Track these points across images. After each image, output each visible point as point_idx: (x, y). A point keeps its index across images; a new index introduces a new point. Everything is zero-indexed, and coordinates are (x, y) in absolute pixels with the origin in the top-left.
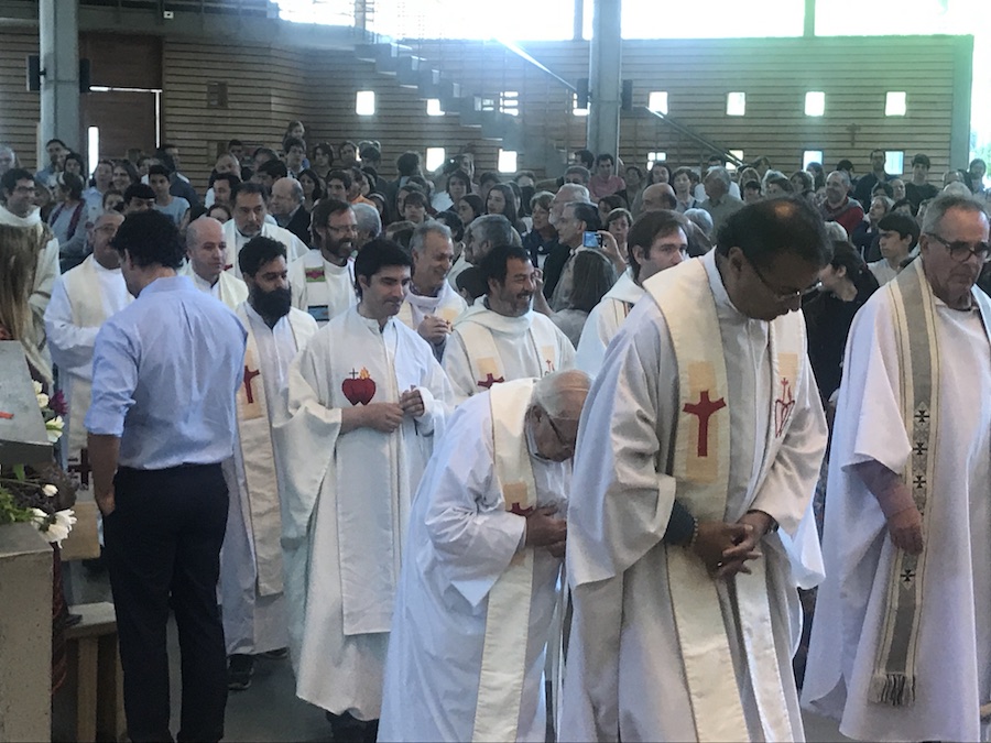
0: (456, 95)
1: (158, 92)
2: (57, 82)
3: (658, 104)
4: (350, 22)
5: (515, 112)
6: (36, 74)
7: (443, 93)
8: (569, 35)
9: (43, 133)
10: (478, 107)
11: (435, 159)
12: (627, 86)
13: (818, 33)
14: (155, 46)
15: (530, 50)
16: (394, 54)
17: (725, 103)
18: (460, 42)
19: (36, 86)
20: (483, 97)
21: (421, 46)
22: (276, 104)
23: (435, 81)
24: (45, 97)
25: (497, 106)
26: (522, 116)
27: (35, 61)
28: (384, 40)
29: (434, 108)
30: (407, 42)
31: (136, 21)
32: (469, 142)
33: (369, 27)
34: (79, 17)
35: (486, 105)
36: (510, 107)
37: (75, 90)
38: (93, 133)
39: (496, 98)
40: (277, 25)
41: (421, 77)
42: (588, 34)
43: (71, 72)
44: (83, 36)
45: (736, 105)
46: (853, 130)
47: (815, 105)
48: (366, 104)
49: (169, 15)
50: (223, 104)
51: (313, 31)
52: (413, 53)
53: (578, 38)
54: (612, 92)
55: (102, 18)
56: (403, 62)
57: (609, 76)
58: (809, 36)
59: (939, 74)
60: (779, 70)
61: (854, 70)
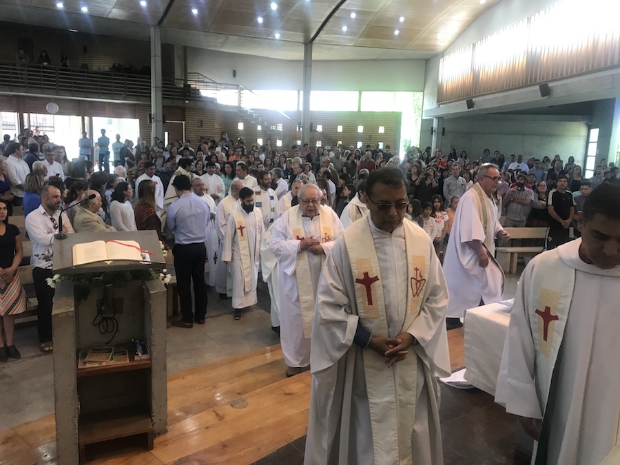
0: (265, 125)
1: (184, 122)
2: (156, 121)
3: (319, 128)
4: (237, 104)
5: (281, 130)
6: (150, 118)
7: (262, 124)
8: (296, 109)
9: (153, 135)
10: (271, 128)
11: (260, 142)
12: (311, 124)
13: (362, 110)
14: (183, 109)
15: (285, 113)
16: (248, 113)
17: (337, 129)
18: (267, 110)
19: (151, 122)
20: (273, 125)
21: (256, 111)
22: (217, 126)
23: (260, 121)
24: (153, 125)
25: (276, 128)
26: (283, 131)
27: (150, 114)
28: (246, 109)
29: (259, 128)
30: (252, 109)
31: (178, 103)
32: (270, 137)
33: (242, 106)
34: (162, 102)
35: (273, 128)
36: (280, 128)
37: (162, 123)
38: (166, 133)
39: (276, 126)
40: (217, 105)
41: (256, 119)
42: (301, 109)
43: (160, 118)
44: (163, 107)
45: (340, 129)
46: (370, 136)
47: (360, 129)
48: (241, 126)
49: (187, 102)
50: (202, 126)
51: (227, 106)
52: (254, 113)
53: (298, 110)
54: (307, 126)
55: (169, 103)
56: (251, 115)
57: (307, 121)
58: (359, 111)
59: (393, 122)
60: (351, 120)
61: (373, 120)
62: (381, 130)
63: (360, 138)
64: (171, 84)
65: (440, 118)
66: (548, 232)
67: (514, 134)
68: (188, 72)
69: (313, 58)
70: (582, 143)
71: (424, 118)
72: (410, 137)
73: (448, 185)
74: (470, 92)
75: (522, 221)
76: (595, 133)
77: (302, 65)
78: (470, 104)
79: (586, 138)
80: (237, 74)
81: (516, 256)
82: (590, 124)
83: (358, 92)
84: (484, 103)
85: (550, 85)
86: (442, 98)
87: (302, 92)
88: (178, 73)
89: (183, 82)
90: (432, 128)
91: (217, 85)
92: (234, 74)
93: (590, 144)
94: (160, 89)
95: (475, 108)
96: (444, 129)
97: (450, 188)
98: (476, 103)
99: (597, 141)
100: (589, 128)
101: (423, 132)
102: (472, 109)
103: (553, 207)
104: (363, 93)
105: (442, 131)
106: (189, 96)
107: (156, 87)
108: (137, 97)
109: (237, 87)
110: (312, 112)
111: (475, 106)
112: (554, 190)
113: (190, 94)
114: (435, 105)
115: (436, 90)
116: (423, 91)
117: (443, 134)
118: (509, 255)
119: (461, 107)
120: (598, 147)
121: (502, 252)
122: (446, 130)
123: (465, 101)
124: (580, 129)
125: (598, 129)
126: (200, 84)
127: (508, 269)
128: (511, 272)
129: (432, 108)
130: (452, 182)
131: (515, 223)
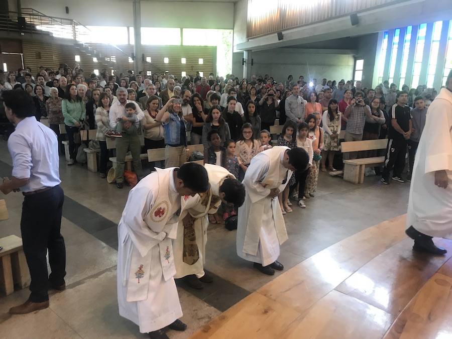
0: (100, 57)
1: (22, 54)
3: (149, 60)
4: (72, 38)
5: (115, 61)
7: (97, 56)
8: (127, 43)
10: (106, 60)
11: (97, 72)
12: (143, 55)
13: (184, 44)
14: (20, 42)
15: (118, 46)
16: (84, 46)
17: (164, 60)
18: (101, 44)
20: (107, 57)
21: (91, 44)
22: (54, 58)
23: (95, 53)
25: (110, 59)
26: (117, 62)
28: (81, 43)
29: (95, 60)
30: (87, 43)
31: (14, 35)
32: (104, 68)
33: (77, 39)
35: (107, 59)
36: (114, 60)
38: (5, 65)
39: (110, 58)
40: (52, 38)
41: (92, 52)
42: (133, 42)
45: (166, 61)
46: (192, 67)
47: (184, 61)
48: (78, 59)
49: (23, 34)
50: (40, 58)
51: (63, 40)
52: (89, 46)
53: (129, 44)
54: (140, 56)
55: (5, 35)
56: (86, 48)
57: (140, 53)
58: (182, 45)
59: (210, 55)
60: (175, 53)
61: (192, 53)
62: (201, 61)
63: (184, 68)
64: (5, 17)
65: (249, 51)
66: (390, 143)
68: (22, 7)
70: (350, 71)
71: (236, 51)
73: (290, 104)
75: (360, 135)
76: (360, 63)
79: (353, 67)
80: (70, 11)
82: (357, 56)
83: (180, 29)
86: (250, 33)
87: (132, 29)
88: (12, 7)
89: (17, 15)
90: (243, 59)
91: (52, 20)
92: (67, 10)
93: (356, 72)
96: (252, 60)
97: (292, 106)
98: (285, 36)
99: (362, 69)
100: (356, 59)
101: (234, 63)
103: (396, 120)
104: (184, 29)
105: (251, 62)
106: (25, 28)
109: (71, 22)
110: (145, 46)
111: (284, 38)
112: (396, 105)
113: (24, 26)
114: (244, 40)
115: (245, 28)
116: (233, 29)
117: (252, 65)
118: (358, 167)
119: (273, 39)
120: (363, 74)
121: (350, 165)
122: (254, 61)
123: (276, 34)
124: (348, 60)
125: (363, 60)
126: (34, 17)
127: (357, 181)
128: (359, 183)
129: (241, 42)
130: (293, 101)
131: (354, 137)
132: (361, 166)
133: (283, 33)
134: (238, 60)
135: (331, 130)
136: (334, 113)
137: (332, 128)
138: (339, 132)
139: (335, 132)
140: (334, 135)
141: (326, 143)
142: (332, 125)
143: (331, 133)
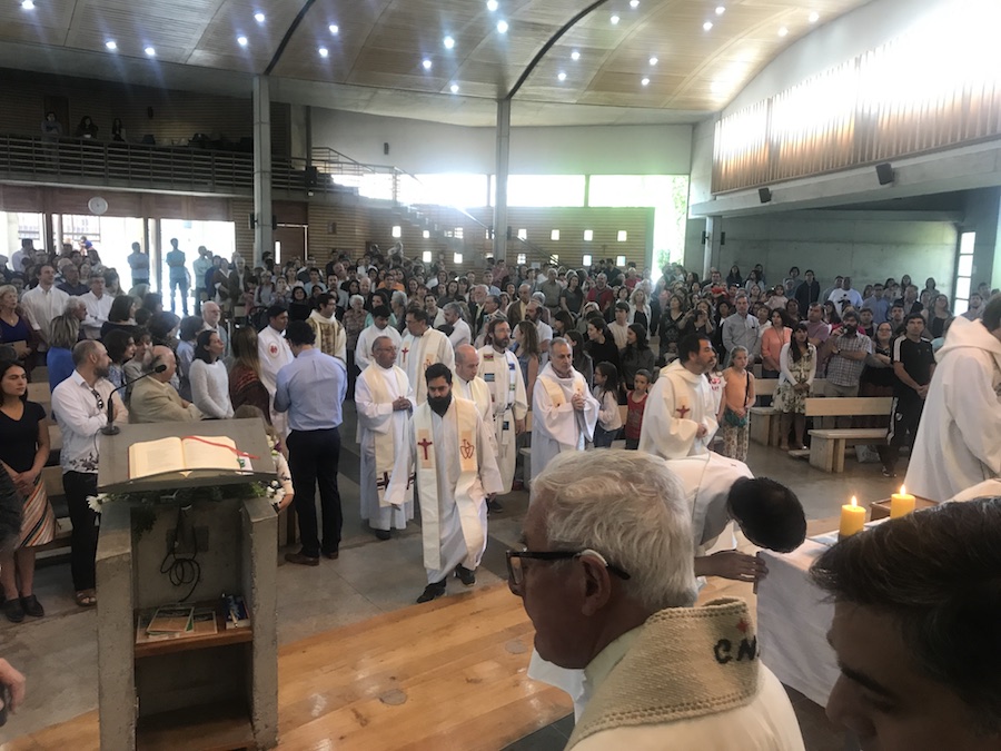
0: (436, 229)
1: (306, 226)
2: (262, 224)
3: (522, 235)
4: (391, 197)
5: (461, 237)
6: (253, 221)
7: (430, 228)
8: (484, 204)
9: (256, 245)
10: (445, 235)
11: (427, 257)
12: (509, 228)
13: (591, 205)
14: (305, 206)
15: (467, 210)
16: (409, 211)
17: (551, 235)
19: (253, 227)
20: (448, 230)
21: (421, 207)
22: (358, 232)
23: (427, 223)
24: (257, 232)
25: (454, 234)
26: (465, 239)
27: (253, 216)
28: (405, 205)
29: (426, 234)
30: (414, 205)
31: (298, 197)
32: (442, 249)
33: (398, 200)
34: (272, 195)
35: (449, 234)
36: (459, 234)
37: (270, 226)
38: (278, 244)
39: (453, 231)
40: (358, 199)
41: (421, 221)
42: (493, 204)
43: (268, 220)
44: (273, 202)
45: (555, 235)
46: (604, 247)
47: (588, 236)
48: (397, 232)
49: (311, 194)
50: (334, 232)
51: (374, 201)
52: (418, 210)
53: (489, 206)
54: (503, 232)
55: (282, 195)
56: (413, 215)
57: (502, 224)
58: (586, 206)
59: (641, 223)
60: (573, 221)
61: (605, 221)
62: (622, 236)
63: (588, 248)
64: (285, 167)
65: (716, 218)
66: (895, 405)
67: (838, 242)
68: (313, 146)
69: (511, 124)
70: (949, 256)
71: (691, 217)
72: (669, 247)
73: (731, 329)
74: (765, 176)
75: (853, 387)
76: (969, 239)
77: (493, 136)
78: (765, 196)
79: (954, 247)
80: (391, 151)
81: (842, 445)
82: (963, 224)
83: (584, 176)
84: (789, 193)
85: (894, 165)
86: (719, 185)
87: (494, 178)
88: (297, 149)
89: (304, 163)
90: (704, 233)
91: (357, 166)
92: (386, 148)
93: (961, 258)
94: (268, 175)
95: (773, 202)
96: (723, 234)
97: (734, 333)
98: (774, 193)
99: (972, 252)
100: (960, 231)
101: (689, 239)
102: (767, 204)
103: (902, 364)
104: (592, 177)
105: (719, 238)
106: (315, 185)
107: (262, 172)
108: (232, 187)
109: (391, 169)
110: (511, 209)
111: (773, 198)
112: (903, 338)
113: (314, 181)
114: (709, 196)
115: (710, 172)
116: (689, 174)
117: (722, 243)
118: (831, 443)
119: (750, 200)
120: (975, 263)
121: (819, 438)
122: (727, 236)
123: (757, 191)
124: (944, 233)
125: (974, 234)
126: (332, 165)
127: (830, 466)
128: (834, 470)
129: (703, 201)
130: (737, 323)
131: (840, 390)
132: (836, 441)
133: (771, 188)
134: (695, 234)
135: (796, 377)
136: (802, 349)
137: (797, 374)
138: (809, 382)
139: (802, 381)
140: (800, 386)
141: (787, 398)
142: (798, 367)
143: (794, 382)
